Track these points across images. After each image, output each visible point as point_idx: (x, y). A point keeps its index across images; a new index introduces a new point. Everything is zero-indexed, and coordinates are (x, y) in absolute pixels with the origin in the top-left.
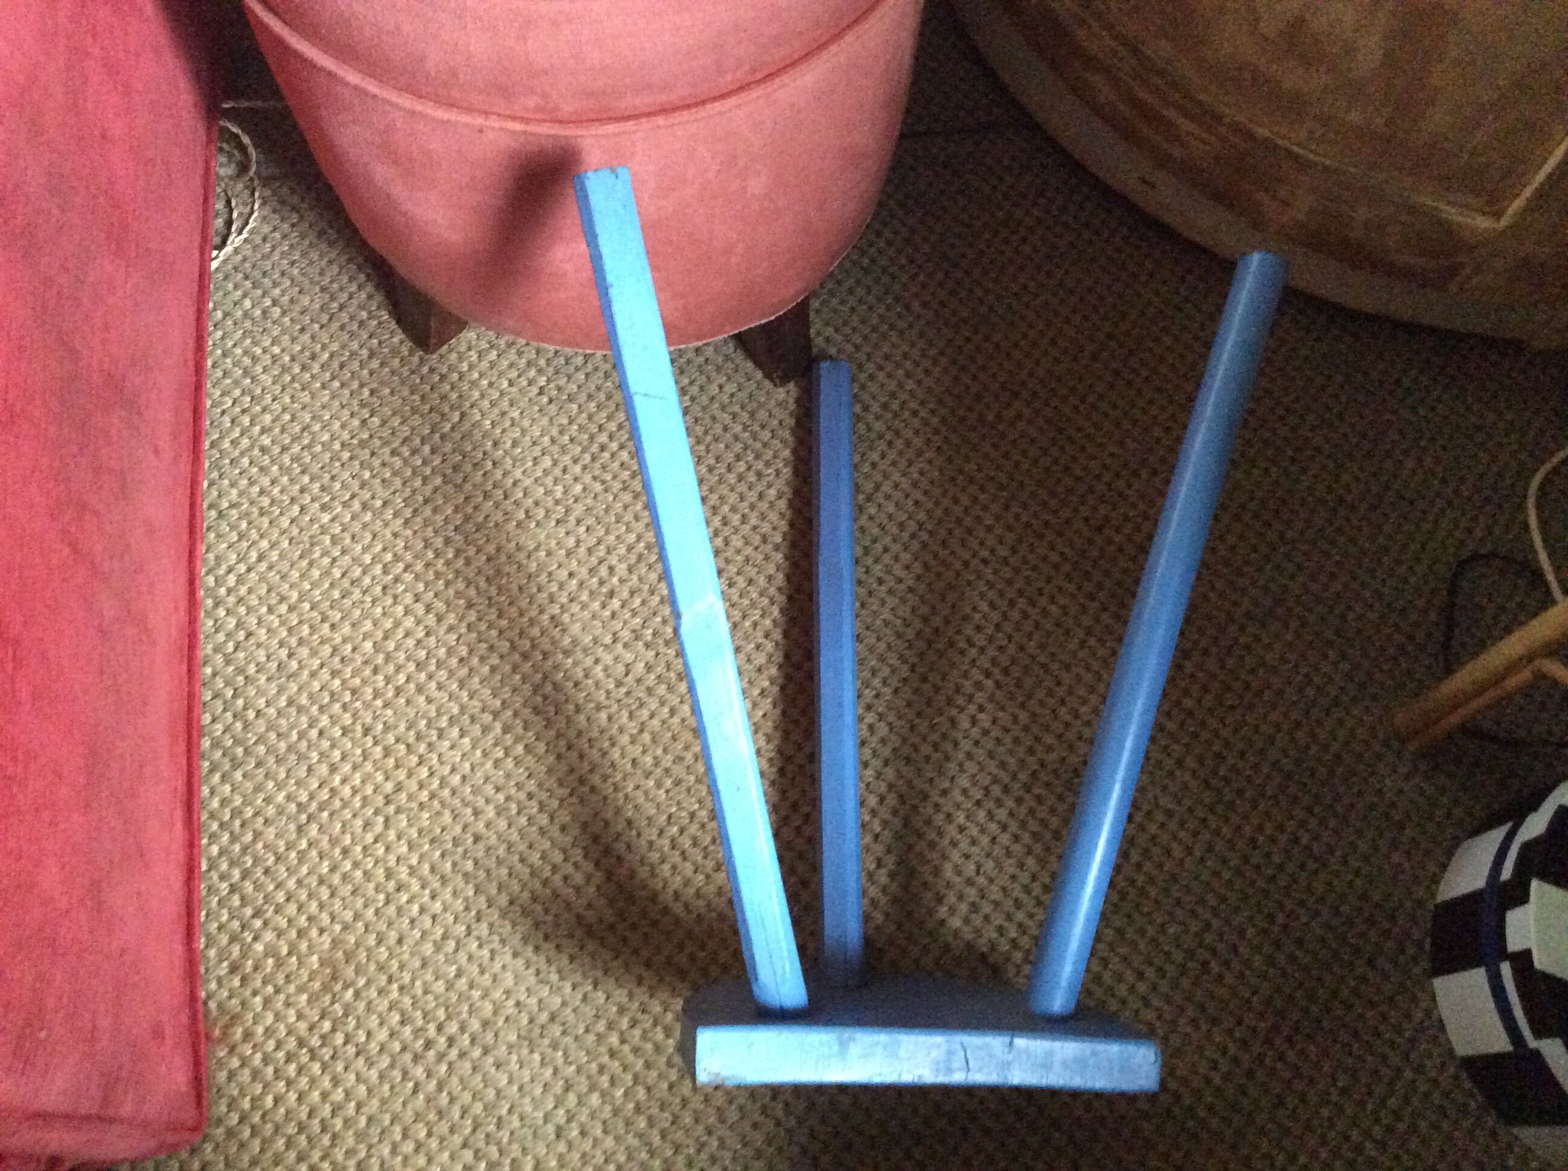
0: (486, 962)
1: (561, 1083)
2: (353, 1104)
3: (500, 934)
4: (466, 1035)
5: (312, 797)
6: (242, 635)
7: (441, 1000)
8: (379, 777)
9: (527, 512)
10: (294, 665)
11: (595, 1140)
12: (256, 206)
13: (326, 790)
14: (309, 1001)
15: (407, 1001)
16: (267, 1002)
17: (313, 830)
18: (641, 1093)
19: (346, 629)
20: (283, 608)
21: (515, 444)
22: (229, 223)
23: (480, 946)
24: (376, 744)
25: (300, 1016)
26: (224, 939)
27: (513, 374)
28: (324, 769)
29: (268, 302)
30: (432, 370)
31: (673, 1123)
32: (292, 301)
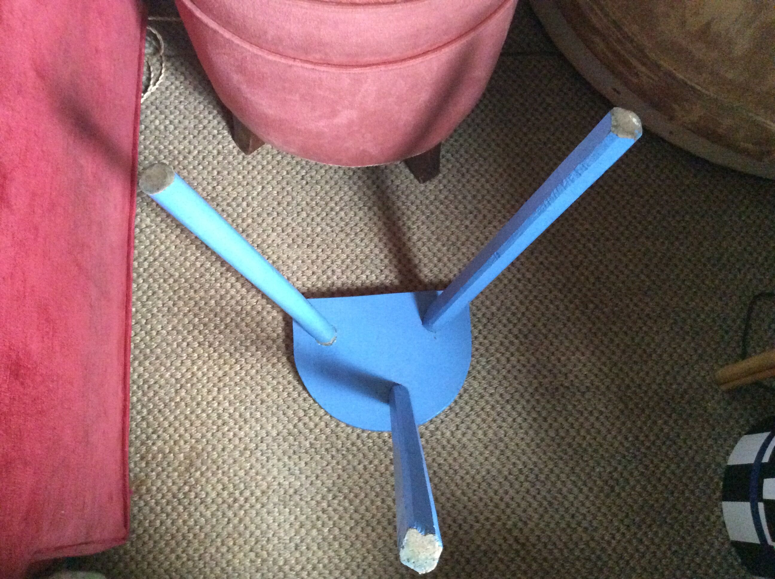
0: (264, 462)
1: (299, 523)
2: (198, 527)
3: (272, 450)
4: (254, 497)
5: (183, 376)
6: (150, 293)
7: (243, 480)
8: (216, 368)
9: (293, 240)
10: (176, 309)
11: (314, 552)
12: (163, 71)
13: (190, 373)
14: (179, 476)
15: (226, 479)
16: (158, 475)
17: (183, 393)
18: (336, 531)
19: (202, 293)
20: (171, 281)
21: (288, 204)
22: (149, 79)
23: (262, 455)
24: (215, 351)
25: (174, 483)
26: (138, 443)
27: (289, 168)
28: (189, 363)
29: (167, 122)
30: (249, 163)
31: (351, 546)
32: (180, 122)
